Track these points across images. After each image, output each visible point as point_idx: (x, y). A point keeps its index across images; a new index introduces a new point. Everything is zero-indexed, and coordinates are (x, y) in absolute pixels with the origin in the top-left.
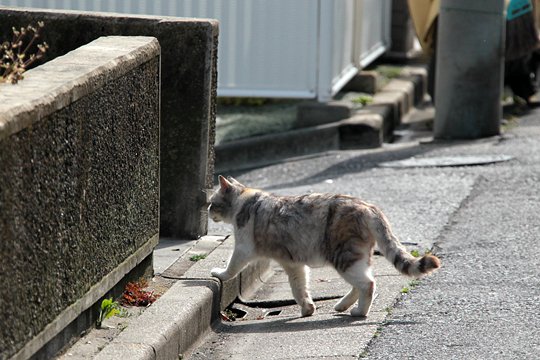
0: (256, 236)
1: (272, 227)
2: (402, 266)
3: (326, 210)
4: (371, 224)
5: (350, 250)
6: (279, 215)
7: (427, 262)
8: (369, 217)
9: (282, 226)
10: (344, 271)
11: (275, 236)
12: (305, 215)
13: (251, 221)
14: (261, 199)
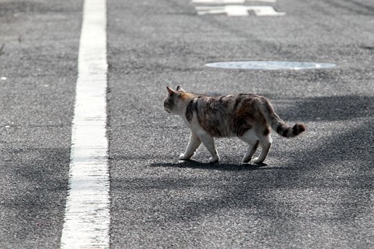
0: (200, 122)
1: (207, 116)
2: (282, 132)
3: (235, 102)
4: (262, 108)
5: (245, 123)
6: (210, 108)
7: (298, 128)
8: (259, 104)
9: (213, 115)
10: (242, 135)
11: (210, 121)
12: (224, 109)
13: (195, 114)
14: (194, 102)
